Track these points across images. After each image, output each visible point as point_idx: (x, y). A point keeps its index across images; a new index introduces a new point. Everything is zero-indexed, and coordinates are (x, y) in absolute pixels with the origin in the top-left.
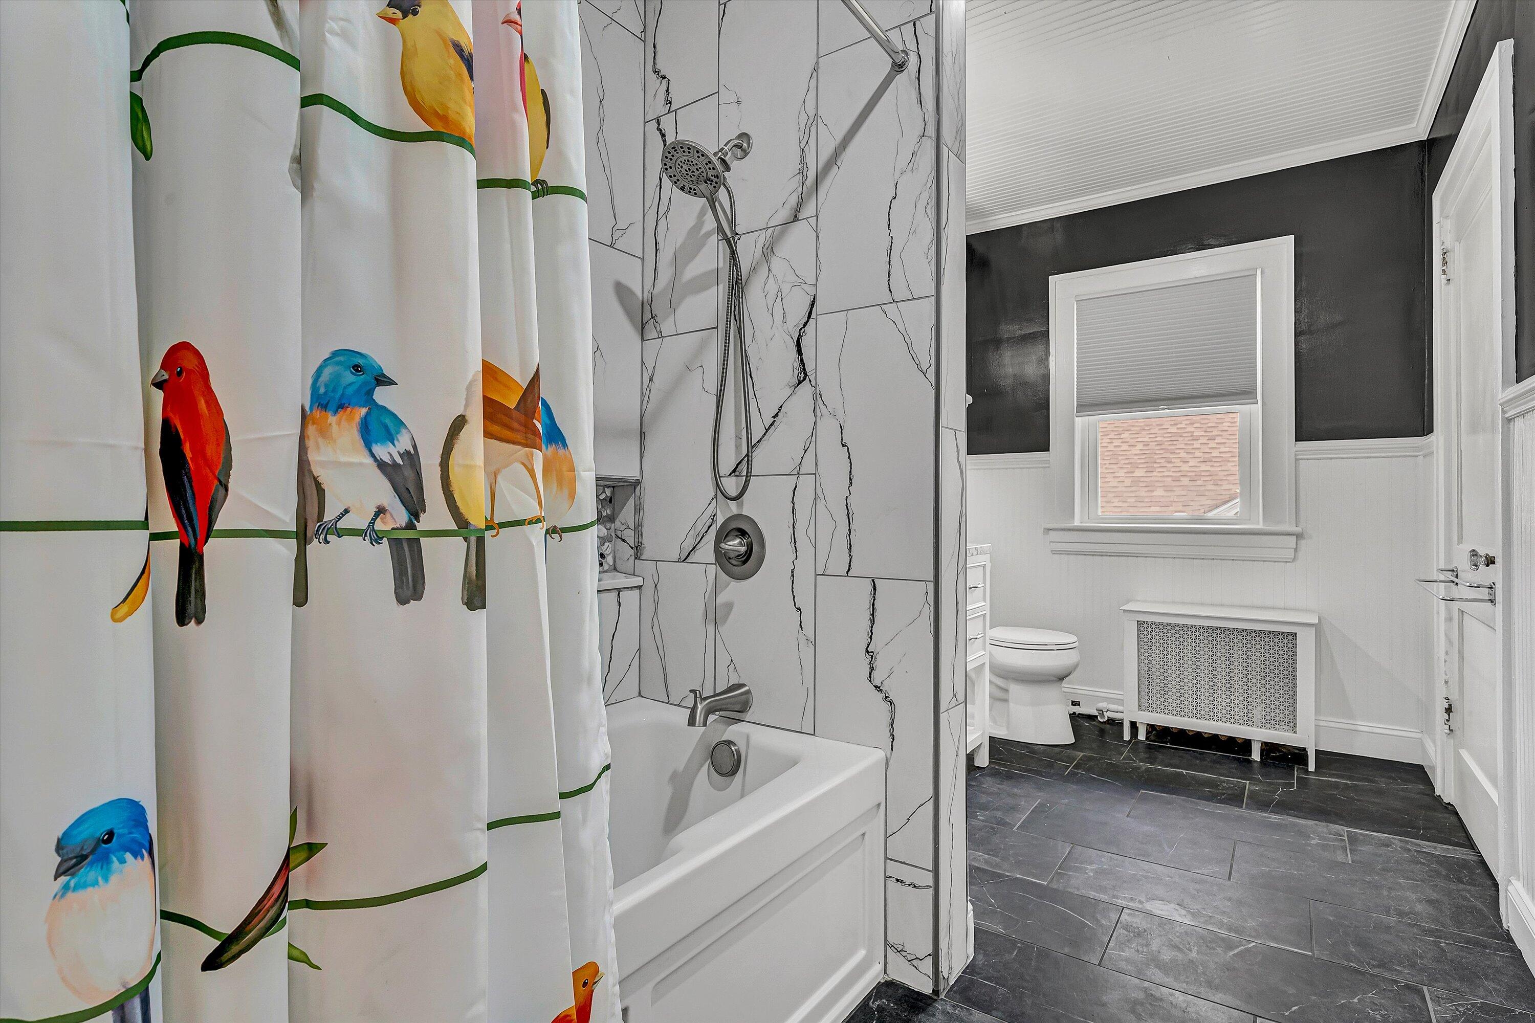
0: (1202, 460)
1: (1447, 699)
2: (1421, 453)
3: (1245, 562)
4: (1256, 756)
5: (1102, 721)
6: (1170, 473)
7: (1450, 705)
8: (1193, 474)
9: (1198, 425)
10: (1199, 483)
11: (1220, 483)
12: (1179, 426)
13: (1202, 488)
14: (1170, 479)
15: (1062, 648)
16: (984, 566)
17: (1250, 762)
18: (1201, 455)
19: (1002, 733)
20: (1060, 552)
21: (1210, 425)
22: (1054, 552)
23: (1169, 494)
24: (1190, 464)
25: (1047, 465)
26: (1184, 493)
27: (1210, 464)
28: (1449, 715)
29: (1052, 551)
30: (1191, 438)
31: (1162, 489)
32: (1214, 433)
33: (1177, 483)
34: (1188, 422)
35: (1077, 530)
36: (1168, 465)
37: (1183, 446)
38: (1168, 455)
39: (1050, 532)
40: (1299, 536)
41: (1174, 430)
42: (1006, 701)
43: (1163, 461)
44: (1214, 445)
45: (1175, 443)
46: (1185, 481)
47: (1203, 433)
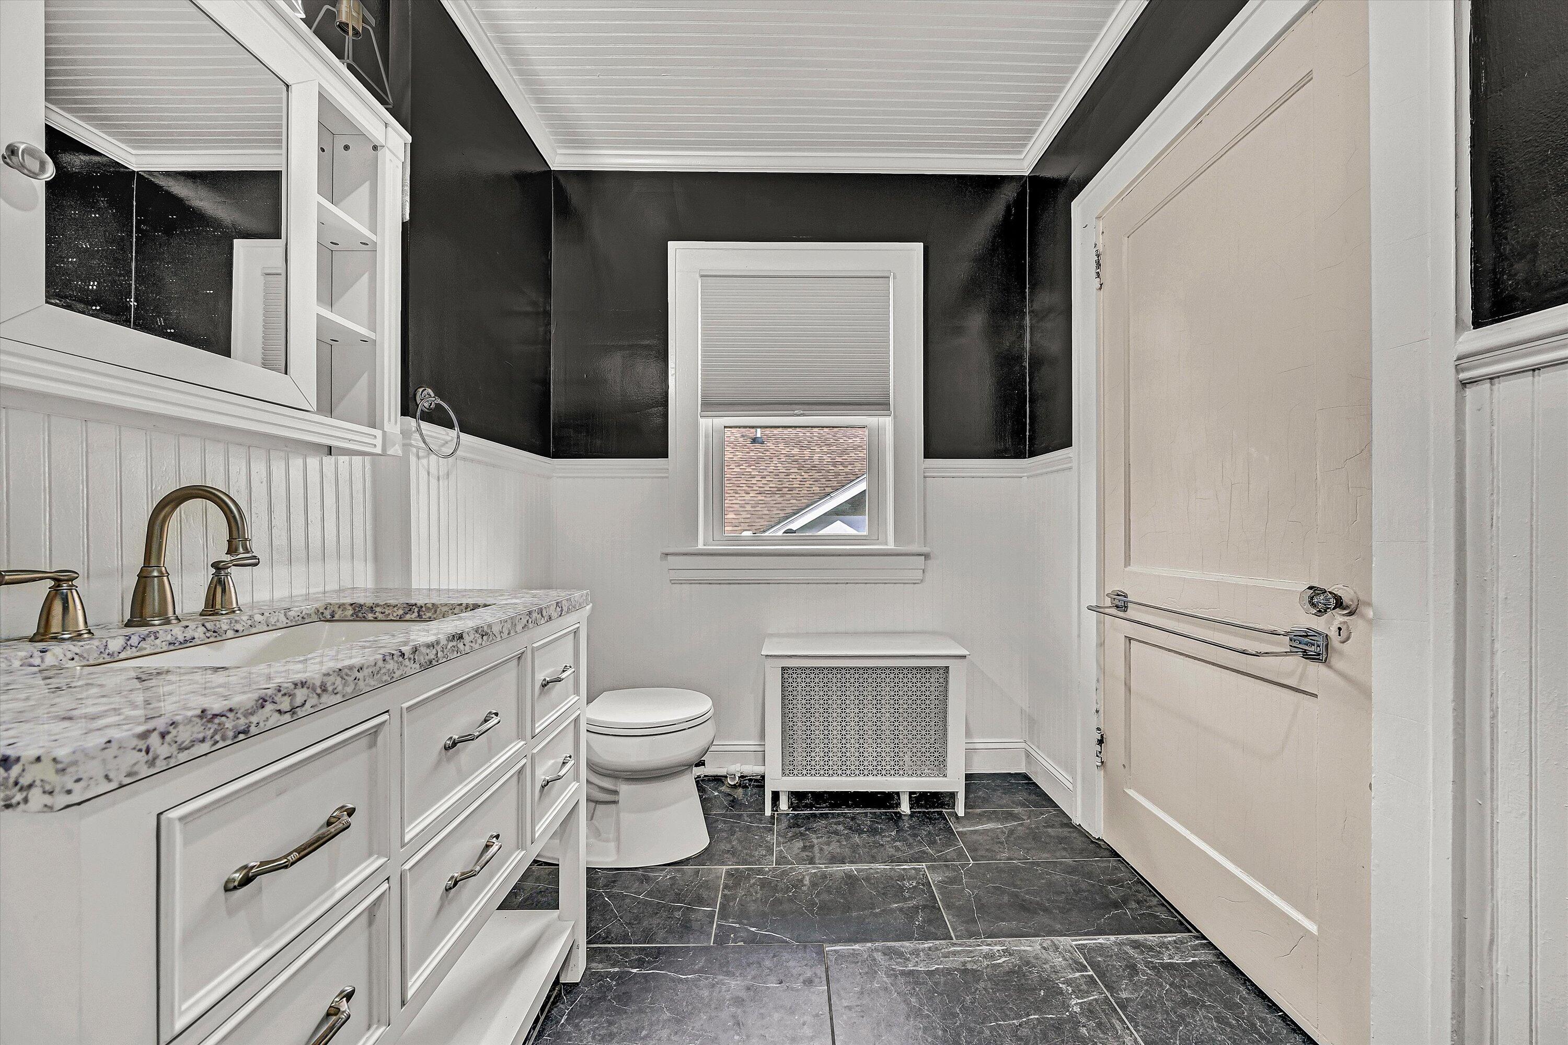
0: (758, 492)
1: (1098, 729)
2: (1025, 474)
3: (877, 585)
4: (905, 807)
5: (732, 783)
6: (738, 502)
7: (1102, 736)
8: (753, 502)
9: (754, 467)
10: (758, 509)
11: (772, 509)
12: (741, 467)
13: (760, 513)
14: (737, 506)
15: (694, 723)
16: (576, 632)
17: (899, 816)
18: (757, 488)
19: (608, 859)
20: (680, 582)
21: (761, 468)
22: (673, 582)
23: (738, 517)
24: (751, 495)
25: (666, 475)
26: (749, 516)
27: (764, 495)
28: (1101, 746)
29: (671, 580)
30: (750, 476)
31: (732, 513)
32: (764, 474)
33: (743, 509)
34: (747, 465)
35: (702, 554)
36: (737, 495)
37: (745, 482)
38: (735, 488)
39: (669, 557)
40: (927, 556)
41: (737, 470)
42: (615, 802)
43: (732, 492)
44: (766, 482)
45: (739, 479)
46: (748, 508)
47: (757, 473)
